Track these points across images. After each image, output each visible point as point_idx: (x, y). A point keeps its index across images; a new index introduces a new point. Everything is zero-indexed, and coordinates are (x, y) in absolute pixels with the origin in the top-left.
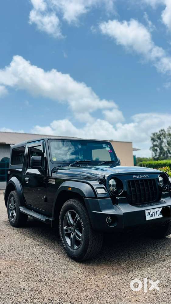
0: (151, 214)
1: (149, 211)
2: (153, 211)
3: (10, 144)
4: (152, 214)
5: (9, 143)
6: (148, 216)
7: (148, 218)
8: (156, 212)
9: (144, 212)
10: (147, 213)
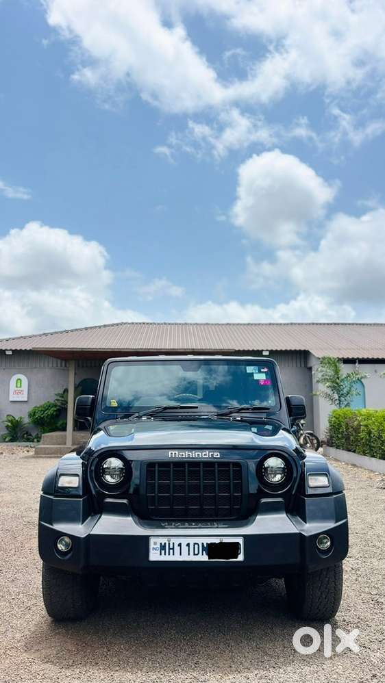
0: (170, 549)
1: (163, 541)
2: (176, 541)
3: (263, 350)
4: (173, 549)
5: (260, 349)
6: (159, 552)
7: (154, 556)
8: (188, 545)
9: (145, 540)
10: (155, 544)
